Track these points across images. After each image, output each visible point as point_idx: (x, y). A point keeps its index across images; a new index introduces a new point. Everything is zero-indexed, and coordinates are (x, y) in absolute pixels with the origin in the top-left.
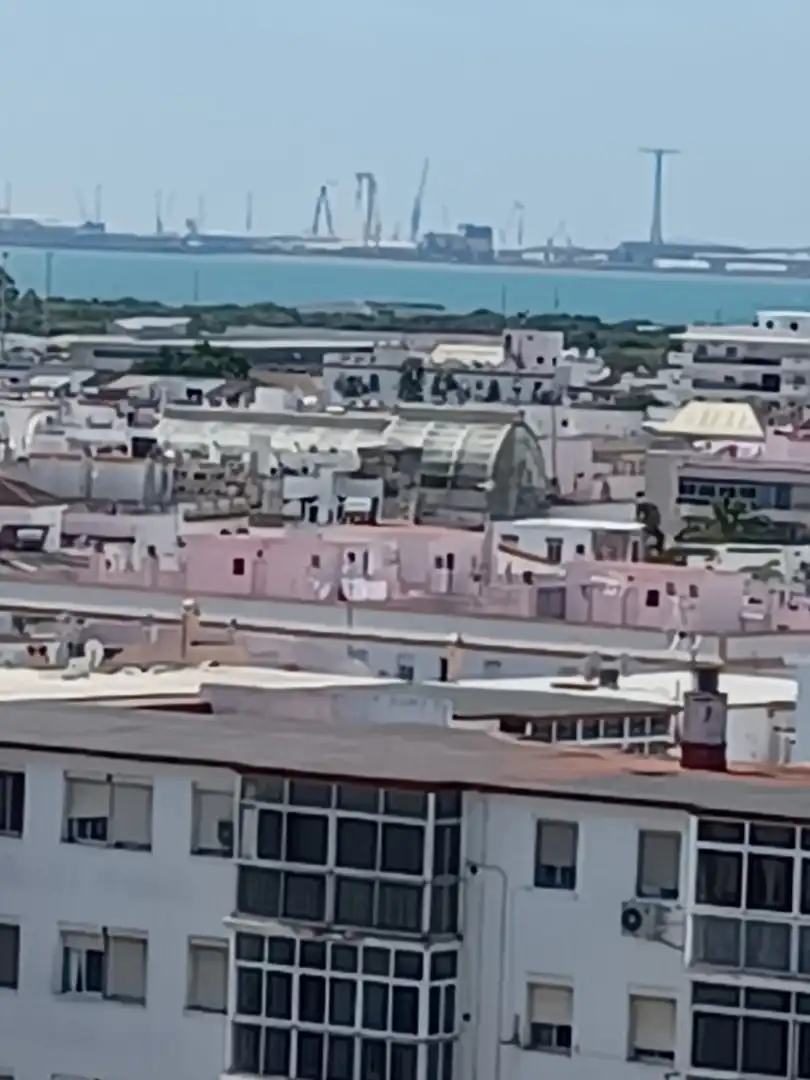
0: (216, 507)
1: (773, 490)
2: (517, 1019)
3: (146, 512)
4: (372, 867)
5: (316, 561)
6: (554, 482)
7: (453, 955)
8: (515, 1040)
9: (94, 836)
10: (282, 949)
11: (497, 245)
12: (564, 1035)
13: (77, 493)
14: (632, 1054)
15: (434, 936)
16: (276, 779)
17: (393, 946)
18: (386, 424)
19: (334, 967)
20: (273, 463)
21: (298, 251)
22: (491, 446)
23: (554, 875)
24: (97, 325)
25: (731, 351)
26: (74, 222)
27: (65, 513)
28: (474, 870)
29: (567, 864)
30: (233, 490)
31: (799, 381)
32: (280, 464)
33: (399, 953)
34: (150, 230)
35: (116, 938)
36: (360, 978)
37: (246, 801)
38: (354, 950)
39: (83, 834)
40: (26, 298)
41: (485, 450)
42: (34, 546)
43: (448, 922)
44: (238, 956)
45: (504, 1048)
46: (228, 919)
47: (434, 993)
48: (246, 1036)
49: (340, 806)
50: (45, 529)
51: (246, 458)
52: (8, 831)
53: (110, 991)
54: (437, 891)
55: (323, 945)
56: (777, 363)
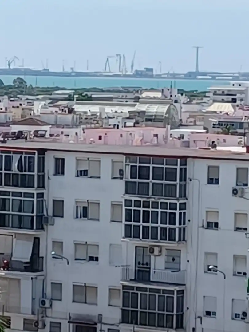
0: (91, 126)
1: (239, 124)
2: (203, 221)
3: (72, 128)
4: (162, 180)
5: (121, 136)
6: (181, 120)
7: (185, 203)
8: (203, 227)
9: (84, 175)
10: (137, 203)
11: (155, 73)
12: (216, 225)
13: (53, 123)
14: (235, 229)
15: (180, 199)
16: (135, 157)
17: (168, 201)
18: (136, 104)
19: (152, 208)
20: (106, 115)
21: (101, 76)
22: (164, 110)
23: (213, 181)
24: (50, 93)
25: (223, 92)
26: (41, 69)
27: (50, 128)
28: (191, 180)
29: (217, 178)
30: (95, 122)
31: (242, 100)
32: (107, 116)
33: (170, 203)
34: (61, 71)
35: (91, 203)
36: (159, 210)
37: (127, 163)
38: (158, 202)
39: (81, 175)
40: (29, 87)
41: (163, 111)
42: (43, 136)
43: (184, 195)
44: (125, 206)
45: (200, 229)
46: (123, 196)
47: (180, 214)
48: (128, 227)
49: (153, 164)
50: (46, 131)
51: (98, 114)
52: (60, 174)
53: (89, 218)
54: (180, 186)
55: (149, 202)
56: (236, 95)
